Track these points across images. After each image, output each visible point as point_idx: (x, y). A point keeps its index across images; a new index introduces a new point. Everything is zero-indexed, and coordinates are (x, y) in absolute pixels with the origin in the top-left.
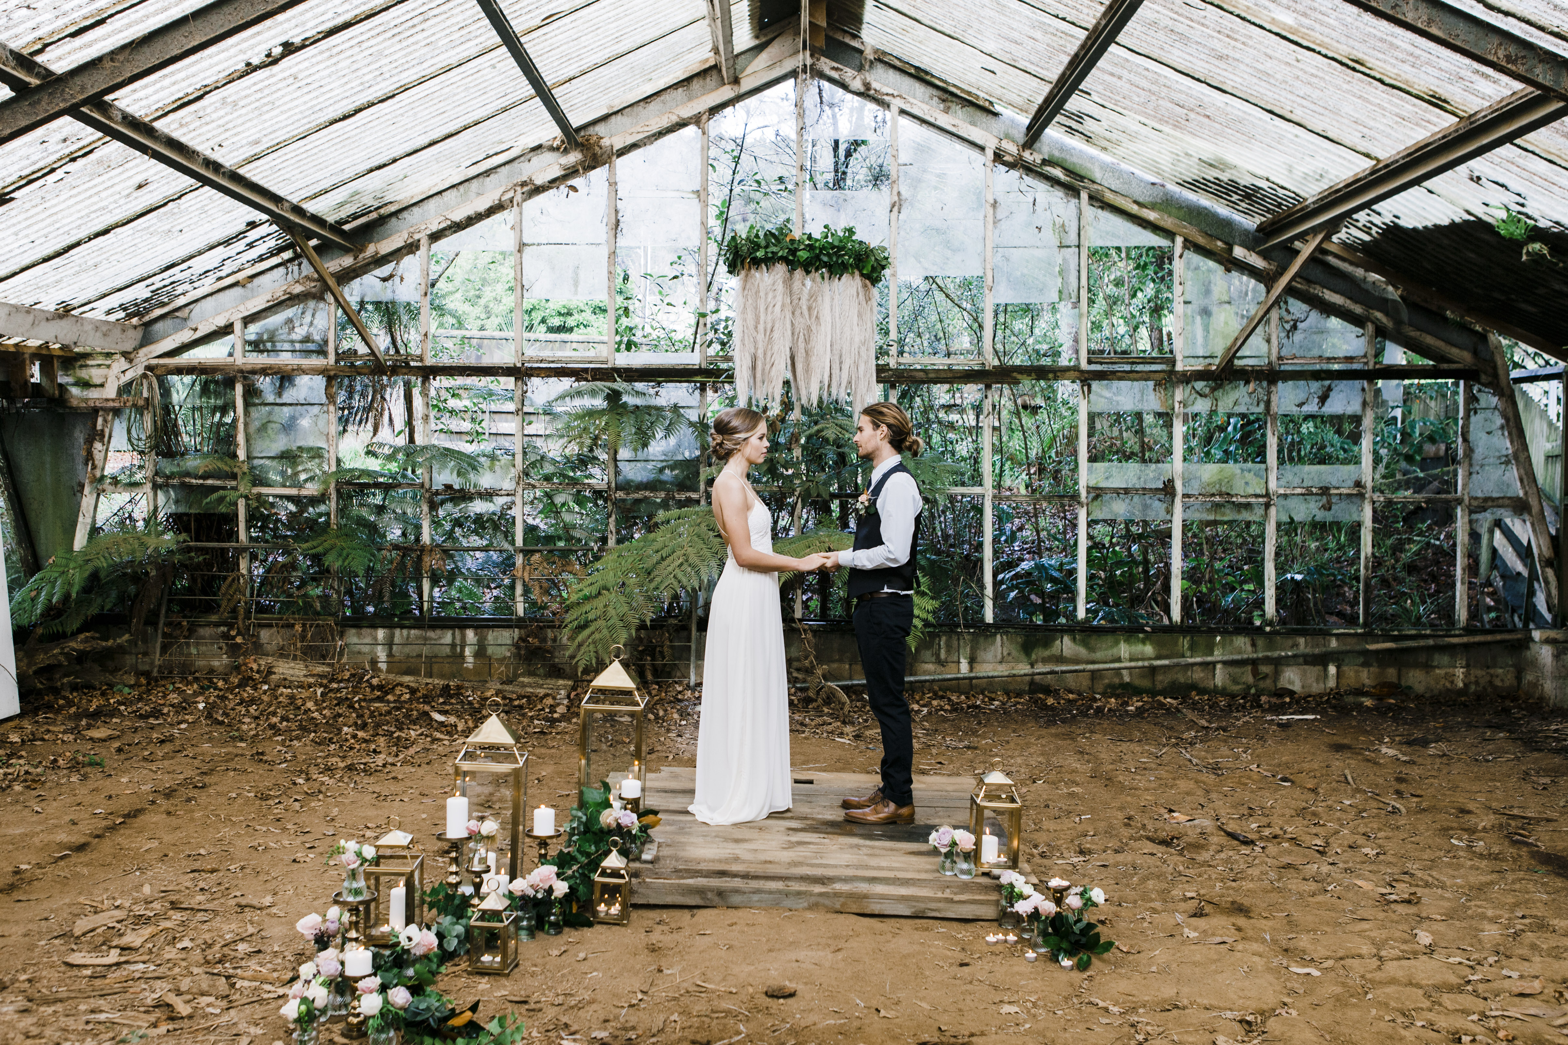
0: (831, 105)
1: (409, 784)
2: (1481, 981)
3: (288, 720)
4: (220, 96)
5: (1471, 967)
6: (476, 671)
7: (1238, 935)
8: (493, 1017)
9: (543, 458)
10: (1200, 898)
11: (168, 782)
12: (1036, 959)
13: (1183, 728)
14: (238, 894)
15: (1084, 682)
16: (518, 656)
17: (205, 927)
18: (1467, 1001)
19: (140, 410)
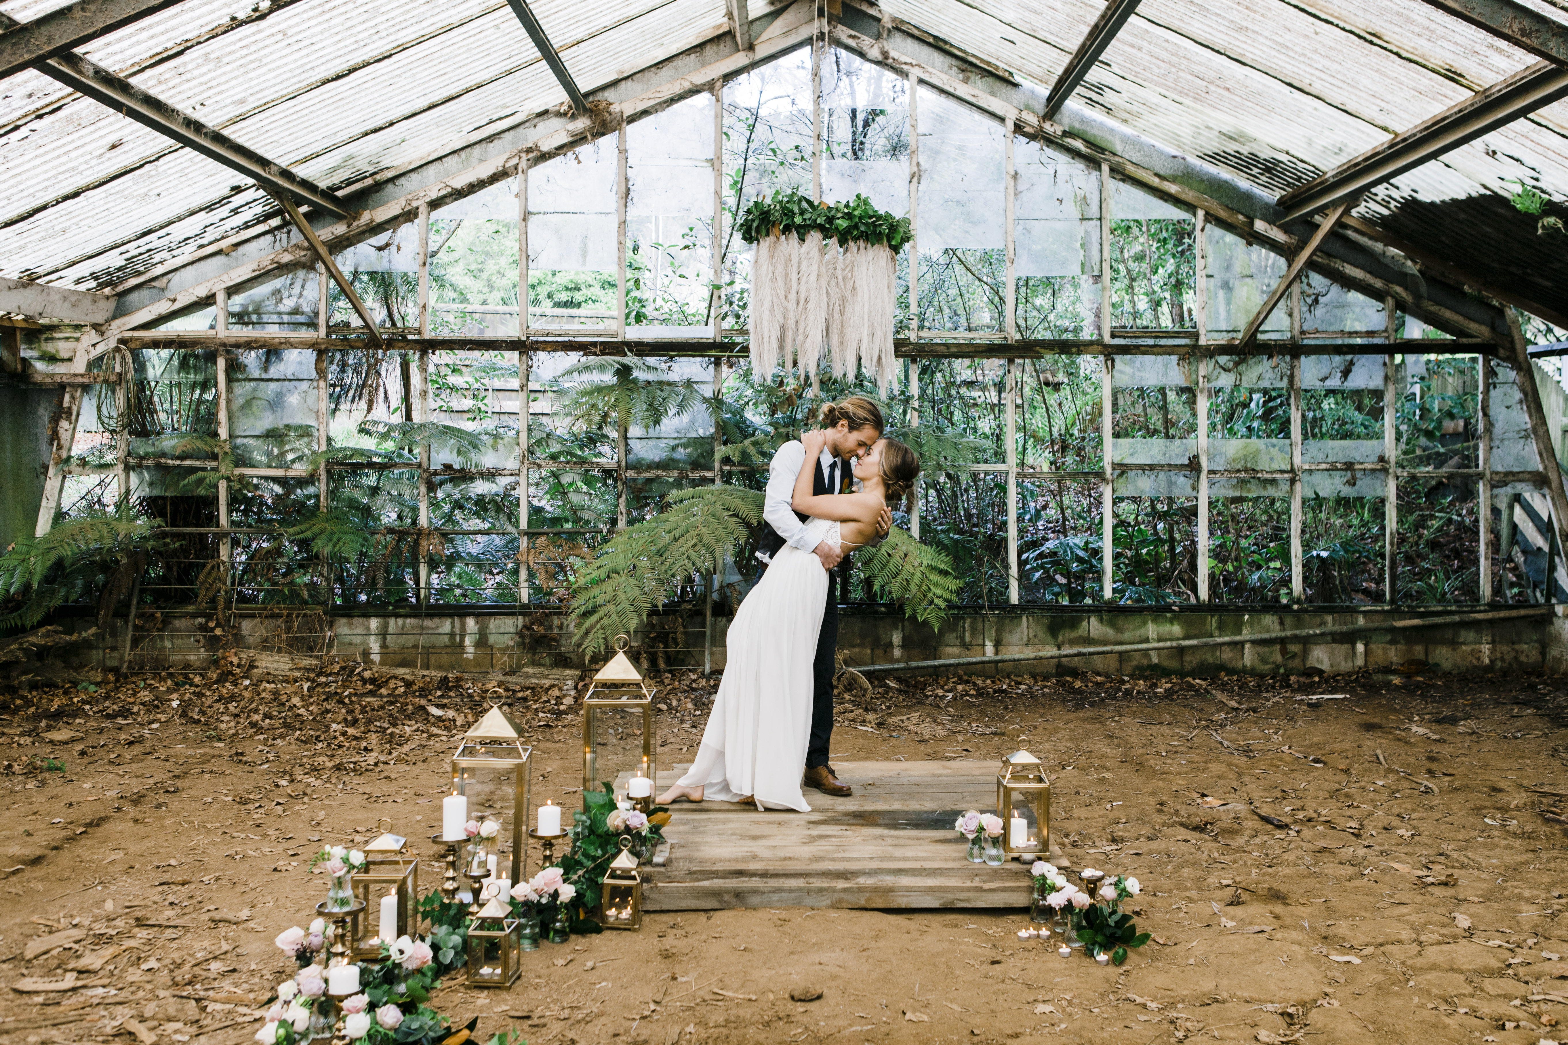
0: (849, 74)
1: (404, 783)
2: (1521, 964)
3: (271, 718)
4: (203, 51)
5: (1511, 950)
6: (477, 662)
7: (1276, 924)
8: (493, 1035)
9: (548, 435)
10: (1236, 885)
11: (135, 786)
12: (1070, 954)
13: (1213, 709)
14: (212, 907)
15: (1112, 663)
16: (522, 645)
17: (174, 945)
18: (1508, 985)
19: (112, 387)
